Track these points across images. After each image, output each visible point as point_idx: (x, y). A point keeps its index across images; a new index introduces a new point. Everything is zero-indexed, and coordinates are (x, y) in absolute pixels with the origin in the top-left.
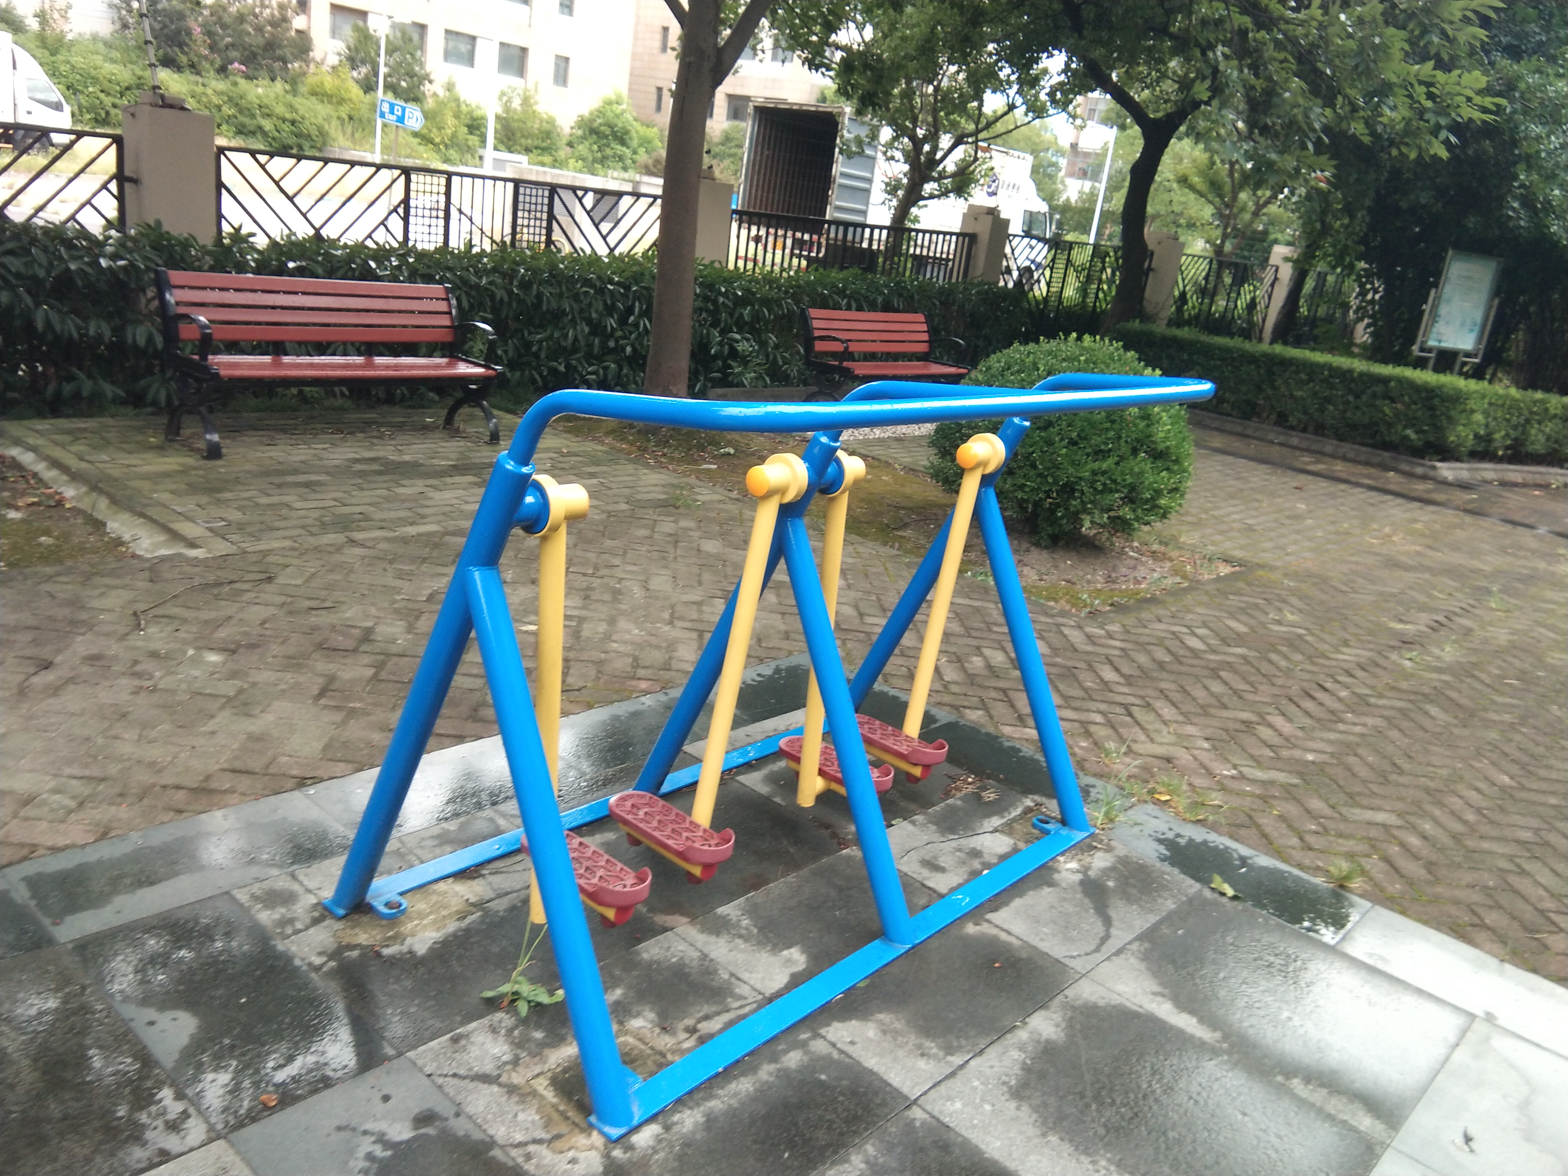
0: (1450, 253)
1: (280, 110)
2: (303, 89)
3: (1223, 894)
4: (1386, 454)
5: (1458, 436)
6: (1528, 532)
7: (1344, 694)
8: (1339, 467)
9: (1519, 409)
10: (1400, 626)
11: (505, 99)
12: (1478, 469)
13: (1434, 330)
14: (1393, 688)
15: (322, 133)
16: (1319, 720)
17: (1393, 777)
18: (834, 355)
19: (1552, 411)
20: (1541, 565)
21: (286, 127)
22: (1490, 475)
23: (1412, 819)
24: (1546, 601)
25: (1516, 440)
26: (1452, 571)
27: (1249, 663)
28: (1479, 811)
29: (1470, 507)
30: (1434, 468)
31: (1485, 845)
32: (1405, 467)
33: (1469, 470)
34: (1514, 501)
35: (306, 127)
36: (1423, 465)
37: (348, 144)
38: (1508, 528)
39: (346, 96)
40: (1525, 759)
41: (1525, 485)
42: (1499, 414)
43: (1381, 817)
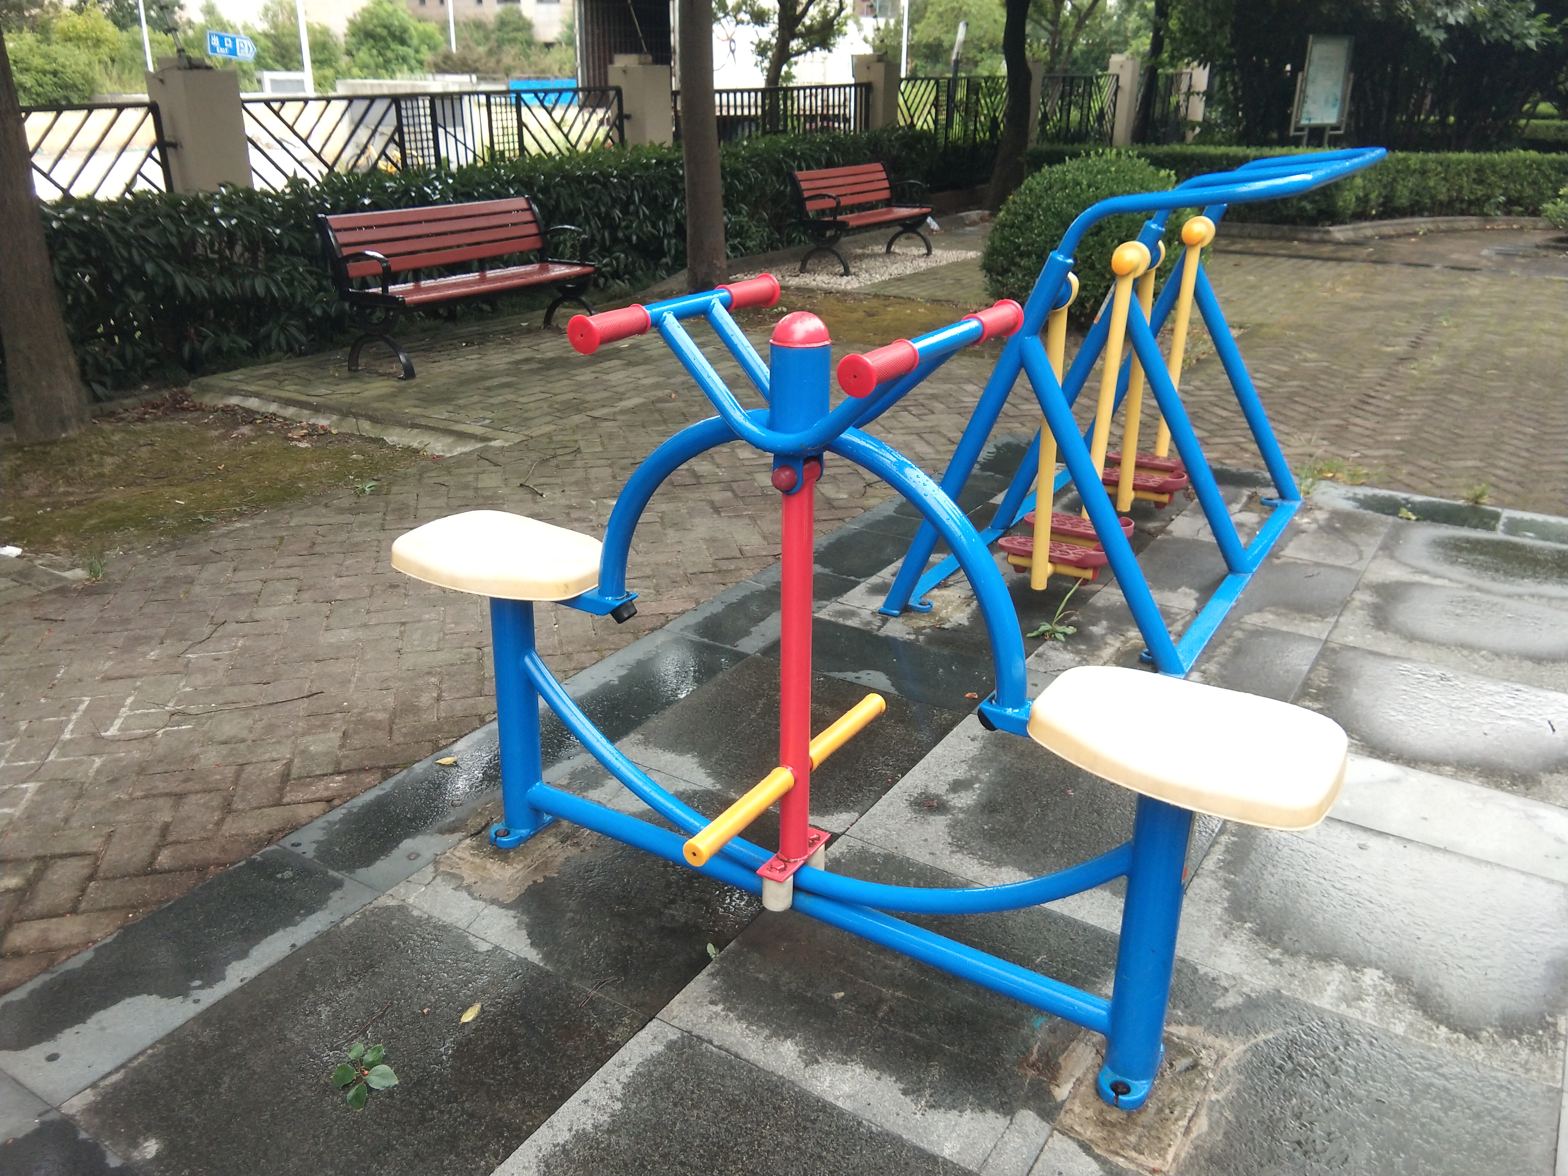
0: (1311, 37)
1: (37, 62)
2: (54, 37)
3: (1409, 519)
4: (1286, 228)
5: (1345, 201)
6: (1428, 270)
7: (1388, 397)
8: (1253, 244)
9: (1388, 169)
10: (1390, 349)
11: (270, 14)
12: (1359, 229)
13: (1305, 110)
14: (1418, 389)
15: (90, 82)
16: (1384, 416)
17: (1460, 440)
18: (827, 212)
19: (1413, 167)
20: (1456, 292)
21: (48, 79)
22: (1369, 232)
23: (1490, 461)
24: (1477, 316)
25: (1386, 197)
26: (1394, 306)
27: (1308, 389)
28: (1528, 450)
29: (1374, 258)
30: (1328, 232)
31: (1546, 468)
32: (1303, 235)
33: (1353, 230)
34: (1404, 248)
35: (69, 76)
36: (1319, 231)
37: (117, 88)
38: (1410, 270)
39: (102, 37)
40: (1536, 417)
41: (1399, 236)
42: (1373, 176)
43: (1470, 463)
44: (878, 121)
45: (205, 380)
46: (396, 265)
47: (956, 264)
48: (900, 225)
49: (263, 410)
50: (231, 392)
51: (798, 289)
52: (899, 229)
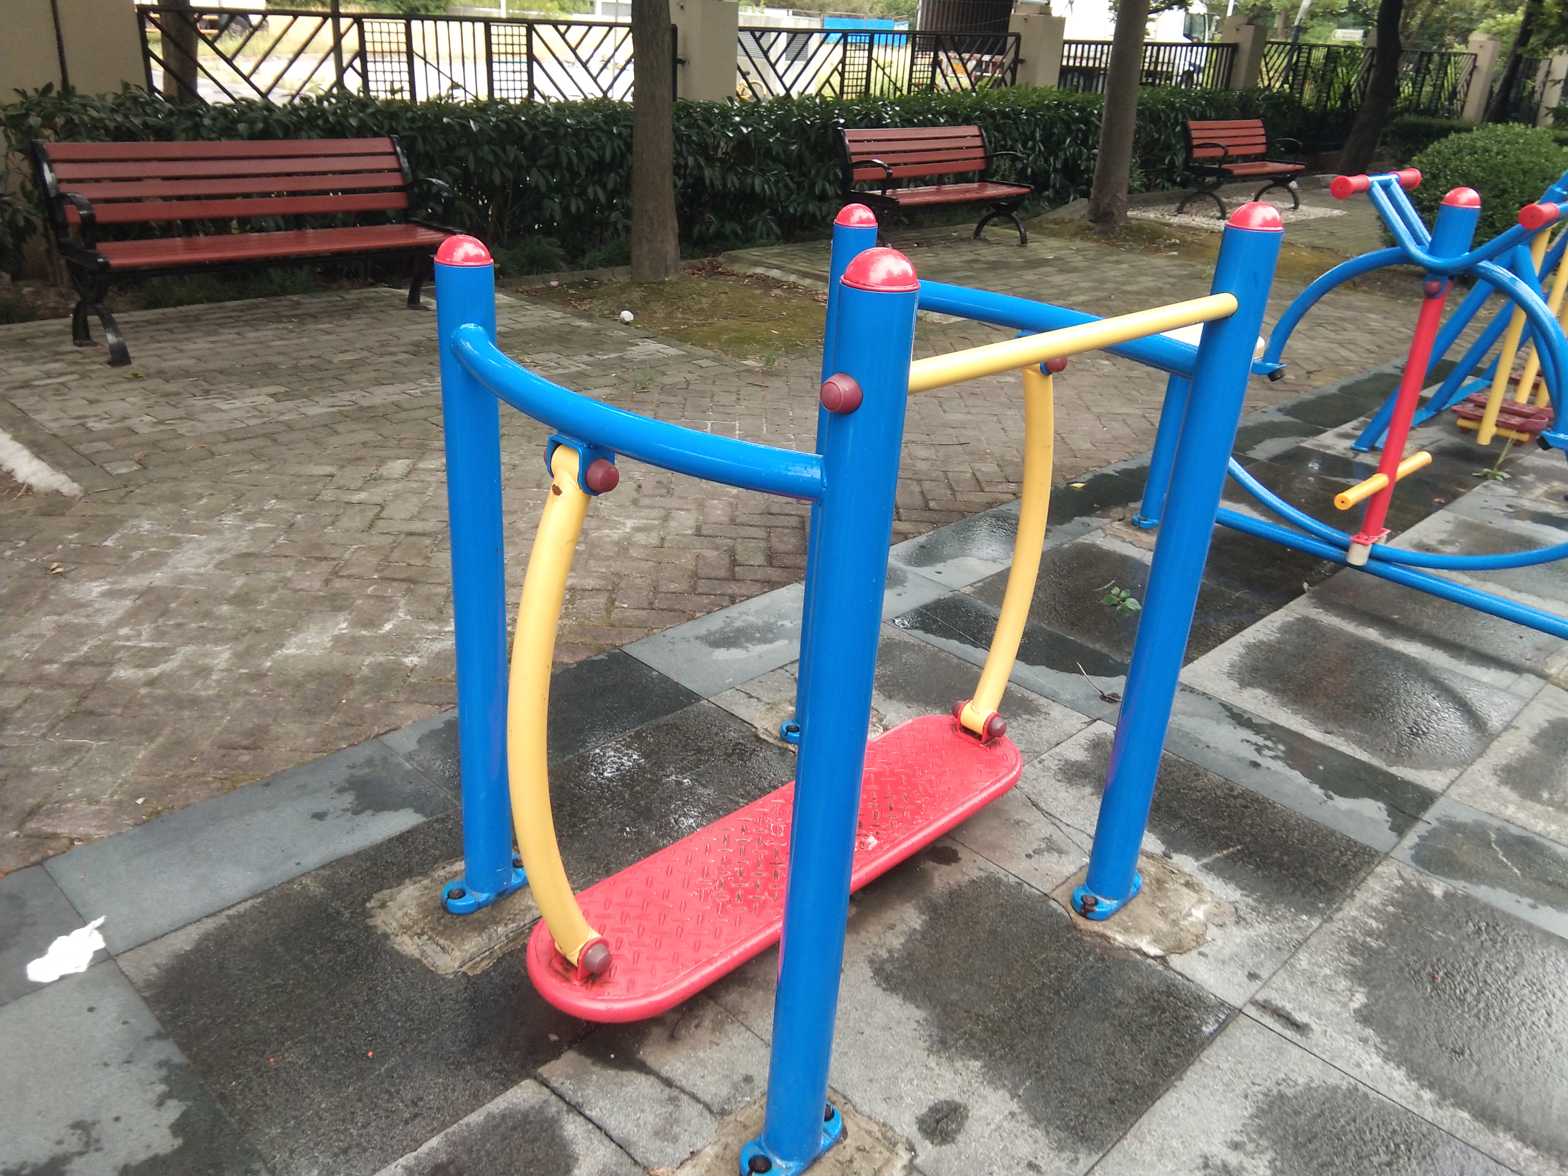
18: (1213, 160)
44: (1239, 83)
45: (733, 253)
46: (895, 172)
47: (1323, 219)
48: (1272, 179)
49: (784, 279)
50: (757, 264)
51: (1180, 227)
52: (1271, 182)
